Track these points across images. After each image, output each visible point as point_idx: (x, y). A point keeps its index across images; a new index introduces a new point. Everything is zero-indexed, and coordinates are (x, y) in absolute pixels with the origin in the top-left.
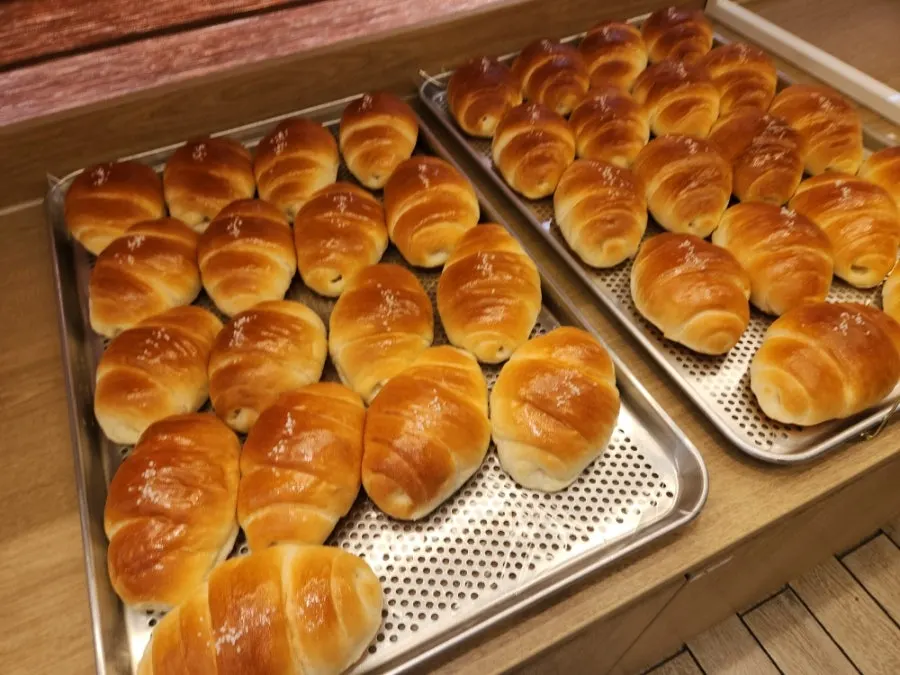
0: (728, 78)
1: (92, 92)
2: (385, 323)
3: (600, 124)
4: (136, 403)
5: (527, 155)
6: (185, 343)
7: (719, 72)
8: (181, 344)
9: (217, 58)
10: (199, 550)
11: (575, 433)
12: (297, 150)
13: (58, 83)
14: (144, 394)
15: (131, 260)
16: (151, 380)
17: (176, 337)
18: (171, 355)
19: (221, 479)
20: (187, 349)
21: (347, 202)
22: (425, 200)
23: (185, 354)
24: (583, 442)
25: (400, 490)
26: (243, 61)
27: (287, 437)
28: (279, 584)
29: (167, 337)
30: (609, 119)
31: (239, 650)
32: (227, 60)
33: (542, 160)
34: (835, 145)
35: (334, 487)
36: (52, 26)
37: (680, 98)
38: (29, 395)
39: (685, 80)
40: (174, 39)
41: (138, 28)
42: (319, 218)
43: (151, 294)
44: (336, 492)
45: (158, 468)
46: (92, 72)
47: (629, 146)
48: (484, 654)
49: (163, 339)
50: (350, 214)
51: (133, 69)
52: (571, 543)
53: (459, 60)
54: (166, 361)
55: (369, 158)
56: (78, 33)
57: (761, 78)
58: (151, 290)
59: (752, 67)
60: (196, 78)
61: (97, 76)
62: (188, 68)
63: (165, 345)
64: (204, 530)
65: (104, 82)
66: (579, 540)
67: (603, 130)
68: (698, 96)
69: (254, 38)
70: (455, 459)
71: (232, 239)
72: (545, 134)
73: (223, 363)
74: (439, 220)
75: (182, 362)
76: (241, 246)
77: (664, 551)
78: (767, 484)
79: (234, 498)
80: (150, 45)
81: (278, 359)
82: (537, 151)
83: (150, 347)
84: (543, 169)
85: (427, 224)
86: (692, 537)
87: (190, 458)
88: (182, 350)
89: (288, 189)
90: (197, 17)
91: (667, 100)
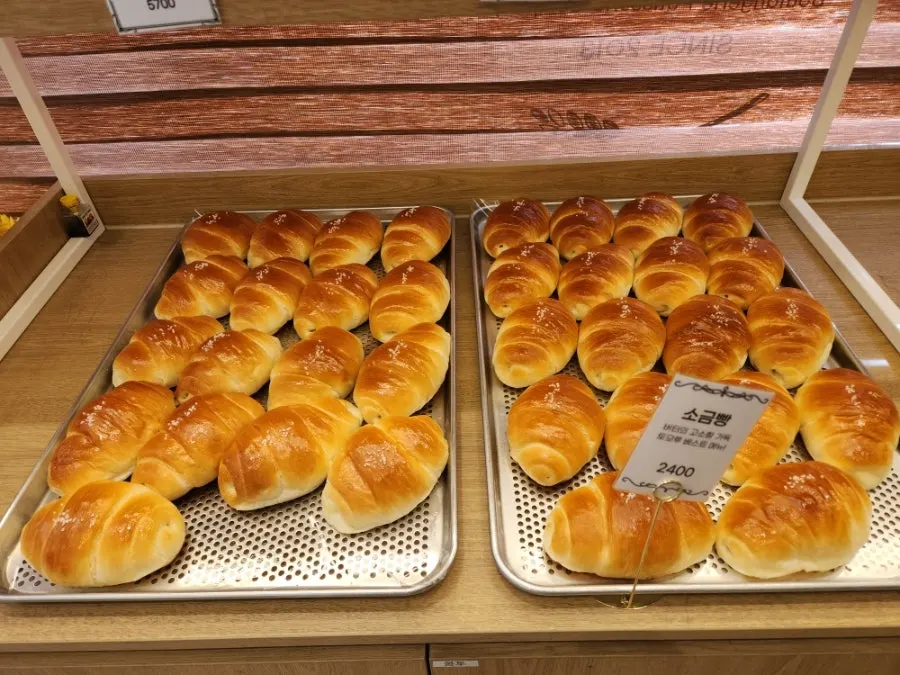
0: (725, 265)
1: (250, 163)
2: (306, 368)
3: (579, 274)
4: (134, 367)
5: (501, 282)
6: (183, 338)
7: (722, 258)
8: (180, 338)
9: (339, 158)
10: (99, 468)
11: (370, 492)
12: (343, 234)
13: (231, 153)
14: (141, 363)
15: (191, 276)
16: (150, 355)
17: (180, 332)
18: (169, 343)
19: (139, 432)
20: (183, 343)
21: (344, 279)
22: (398, 292)
23: (179, 345)
24: (372, 502)
25: (232, 483)
26: (357, 164)
27: (184, 417)
28: (113, 504)
29: (173, 331)
30: (587, 272)
31: (63, 530)
32: (347, 161)
33: (511, 288)
34: (782, 350)
35: (192, 462)
36: (235, 117)
37: (663, 270)
38: (100, 343)
39: (674, 257)
40: (312, 140)
41: (289, 128)
42: (321, 284)
43: (193, 303)
44: (192, 466)
45: (105, 407)
46: (254, 150)
47: (593, 298)
48: (219, 620)
49: (171, 331)
50: (341, 287)
51: (281, 153)
52: (327, 575)
53: (506, 198)
54: (164, 346)
55: (393, 252)
56: (249, 124)
57: (758, 273)
58: (195, 299)
59: (751, 262)
60: (323, 169)
61: (257, 153)
62: (318, 161)
63: (170, 336)
64: (107, 456)
65: (260, 159)
66: (334, 576)
67: (580, 279)
68: (680, 273)
69: (368, 150)
70: (280, 476)
71: (256, 281)
72: (523, 270)
73: (198, 359)
74: (398, 309)
75: (174, 350)
76: (260, 288)
77: (390, 613)
78: (508, 603)
79: (141, 446)
80: (296, 140)
81: (224, 367)
82: (509, 281)
83: (159, 334)
84: (509, 296)
85: (387, 310)
86: (419, 614)
87: (127, 408)
88: (178, 343)
89: (325, 259)
90: (330, 129)
91: (654, 269)
